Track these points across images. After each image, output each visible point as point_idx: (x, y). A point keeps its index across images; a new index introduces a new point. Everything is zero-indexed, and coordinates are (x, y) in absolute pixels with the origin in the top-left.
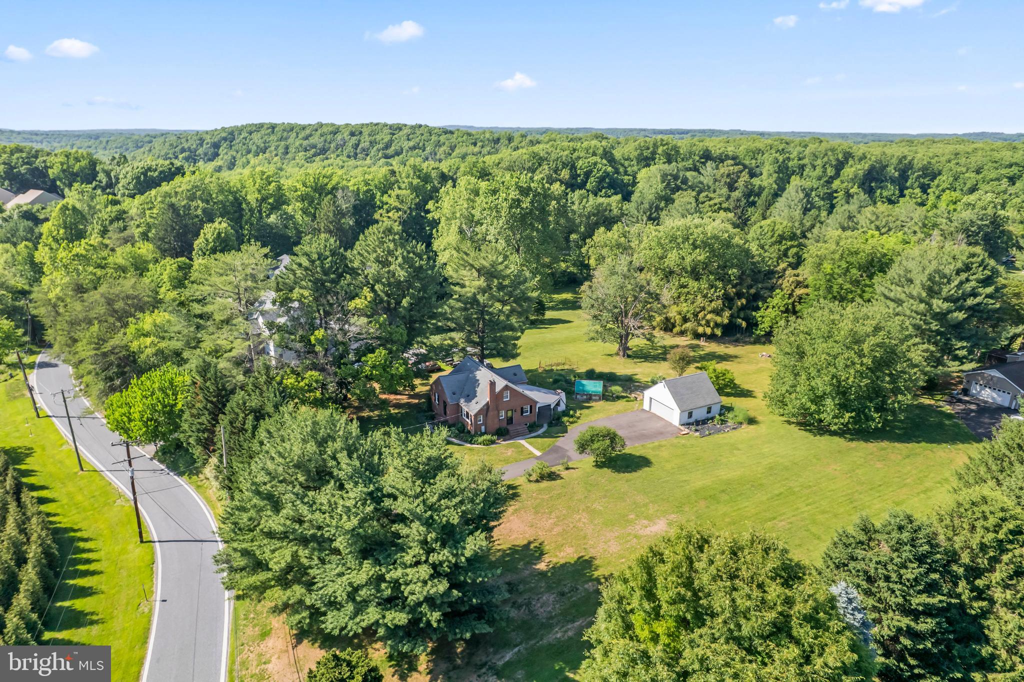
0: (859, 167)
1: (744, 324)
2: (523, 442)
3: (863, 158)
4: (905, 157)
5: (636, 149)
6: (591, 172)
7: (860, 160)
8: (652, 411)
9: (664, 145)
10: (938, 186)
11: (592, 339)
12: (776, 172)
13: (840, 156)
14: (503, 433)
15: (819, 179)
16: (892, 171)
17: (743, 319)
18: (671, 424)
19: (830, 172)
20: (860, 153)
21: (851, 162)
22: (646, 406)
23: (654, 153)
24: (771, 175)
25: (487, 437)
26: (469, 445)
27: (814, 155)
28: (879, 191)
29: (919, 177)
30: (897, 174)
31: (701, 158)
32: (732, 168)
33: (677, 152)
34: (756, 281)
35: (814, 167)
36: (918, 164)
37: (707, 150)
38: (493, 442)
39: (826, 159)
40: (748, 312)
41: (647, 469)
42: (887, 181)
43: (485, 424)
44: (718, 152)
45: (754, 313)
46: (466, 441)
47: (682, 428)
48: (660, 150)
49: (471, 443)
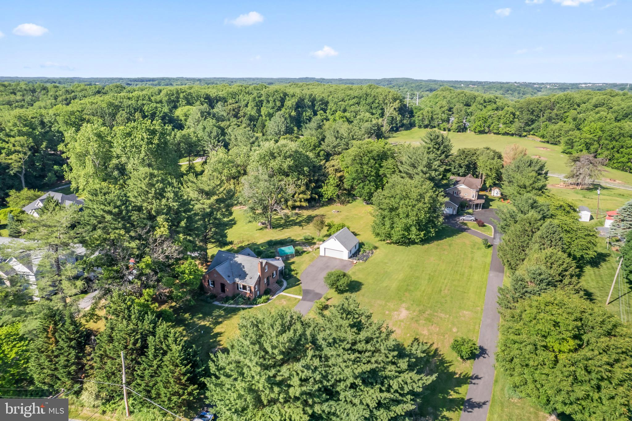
0: (293, 101)
1: (317, 197)
2: (282, 293)
3: (293, 96)
4: (312, 95)
5: (166, 96)
6: (155, 113)
7: (292, 96)
8: (326, 255)
9: (183, 92)
10: (331, 109)
11: (250, 222)
12: (255, 106)
13: (282, 95)
14: (268, 292)
15: (273, 108)
16: (307, 102)
17: (315, 194)
18: (343, 260)
19: (278, 104)
20: (291, 93)
21: (287, 98)
22: (322, 253)
23: (178, 98)
24: (253, 108)
25: (264, 297)
26: (255, 306)
27: (268, 95)
28: (304, 113)
29: (320, 104)
30: (310, 103)
31: (205, 99)
32: (234, 105)
33: (192, 97)
34: (314, 172)
35: (268, 102)
36: (318, 99)
37: (207, 94)
38: (268, 299)
39: (275, 97)
40: (317, 190)
41: (363, 286)
42: (306, 107)
43: (259, 290)
44: (214, 95)
45: (320, 190)
46: (253, 304)
47: (350, 260)
48: (181, 95)
49: (256, 304)
